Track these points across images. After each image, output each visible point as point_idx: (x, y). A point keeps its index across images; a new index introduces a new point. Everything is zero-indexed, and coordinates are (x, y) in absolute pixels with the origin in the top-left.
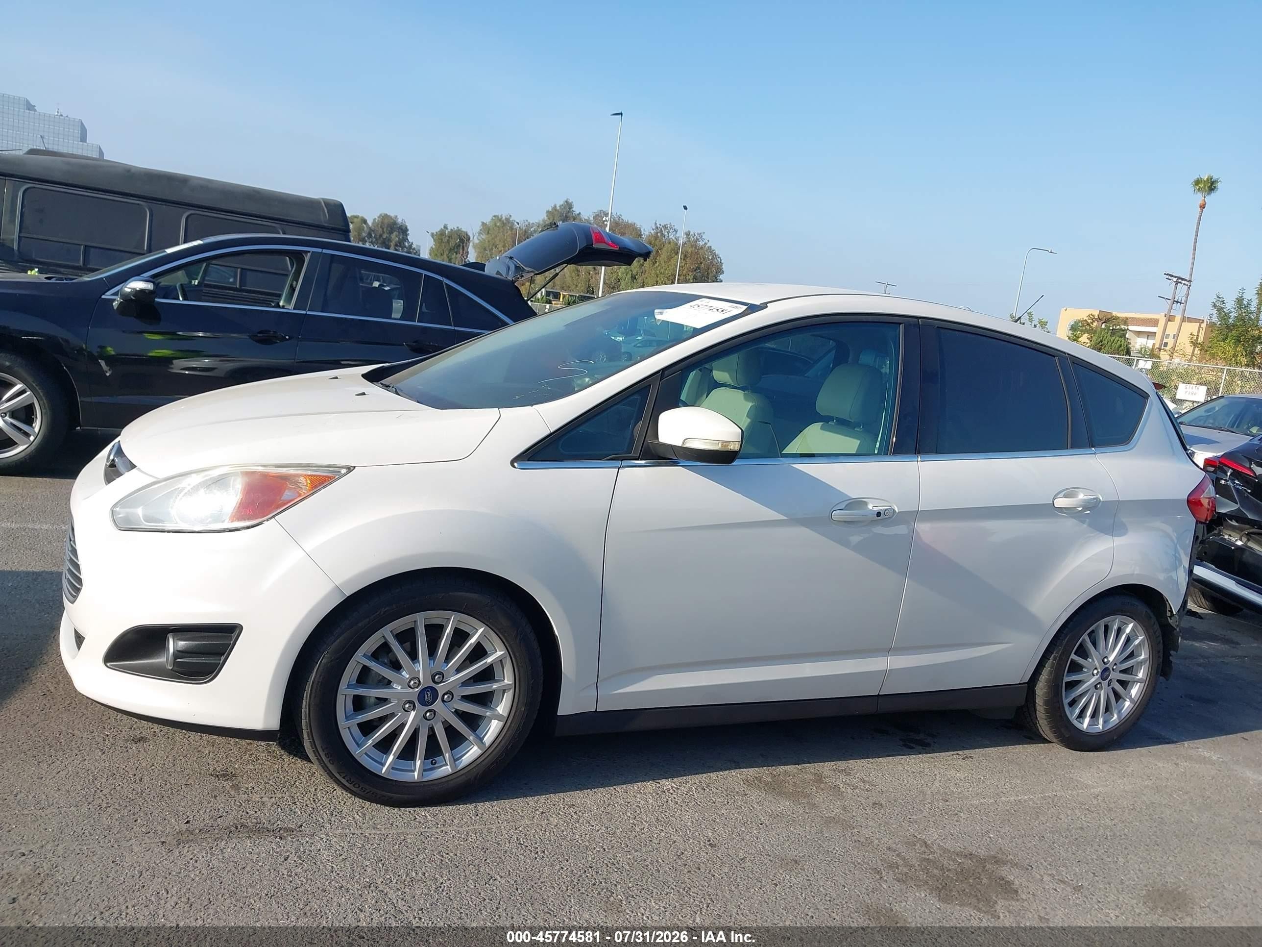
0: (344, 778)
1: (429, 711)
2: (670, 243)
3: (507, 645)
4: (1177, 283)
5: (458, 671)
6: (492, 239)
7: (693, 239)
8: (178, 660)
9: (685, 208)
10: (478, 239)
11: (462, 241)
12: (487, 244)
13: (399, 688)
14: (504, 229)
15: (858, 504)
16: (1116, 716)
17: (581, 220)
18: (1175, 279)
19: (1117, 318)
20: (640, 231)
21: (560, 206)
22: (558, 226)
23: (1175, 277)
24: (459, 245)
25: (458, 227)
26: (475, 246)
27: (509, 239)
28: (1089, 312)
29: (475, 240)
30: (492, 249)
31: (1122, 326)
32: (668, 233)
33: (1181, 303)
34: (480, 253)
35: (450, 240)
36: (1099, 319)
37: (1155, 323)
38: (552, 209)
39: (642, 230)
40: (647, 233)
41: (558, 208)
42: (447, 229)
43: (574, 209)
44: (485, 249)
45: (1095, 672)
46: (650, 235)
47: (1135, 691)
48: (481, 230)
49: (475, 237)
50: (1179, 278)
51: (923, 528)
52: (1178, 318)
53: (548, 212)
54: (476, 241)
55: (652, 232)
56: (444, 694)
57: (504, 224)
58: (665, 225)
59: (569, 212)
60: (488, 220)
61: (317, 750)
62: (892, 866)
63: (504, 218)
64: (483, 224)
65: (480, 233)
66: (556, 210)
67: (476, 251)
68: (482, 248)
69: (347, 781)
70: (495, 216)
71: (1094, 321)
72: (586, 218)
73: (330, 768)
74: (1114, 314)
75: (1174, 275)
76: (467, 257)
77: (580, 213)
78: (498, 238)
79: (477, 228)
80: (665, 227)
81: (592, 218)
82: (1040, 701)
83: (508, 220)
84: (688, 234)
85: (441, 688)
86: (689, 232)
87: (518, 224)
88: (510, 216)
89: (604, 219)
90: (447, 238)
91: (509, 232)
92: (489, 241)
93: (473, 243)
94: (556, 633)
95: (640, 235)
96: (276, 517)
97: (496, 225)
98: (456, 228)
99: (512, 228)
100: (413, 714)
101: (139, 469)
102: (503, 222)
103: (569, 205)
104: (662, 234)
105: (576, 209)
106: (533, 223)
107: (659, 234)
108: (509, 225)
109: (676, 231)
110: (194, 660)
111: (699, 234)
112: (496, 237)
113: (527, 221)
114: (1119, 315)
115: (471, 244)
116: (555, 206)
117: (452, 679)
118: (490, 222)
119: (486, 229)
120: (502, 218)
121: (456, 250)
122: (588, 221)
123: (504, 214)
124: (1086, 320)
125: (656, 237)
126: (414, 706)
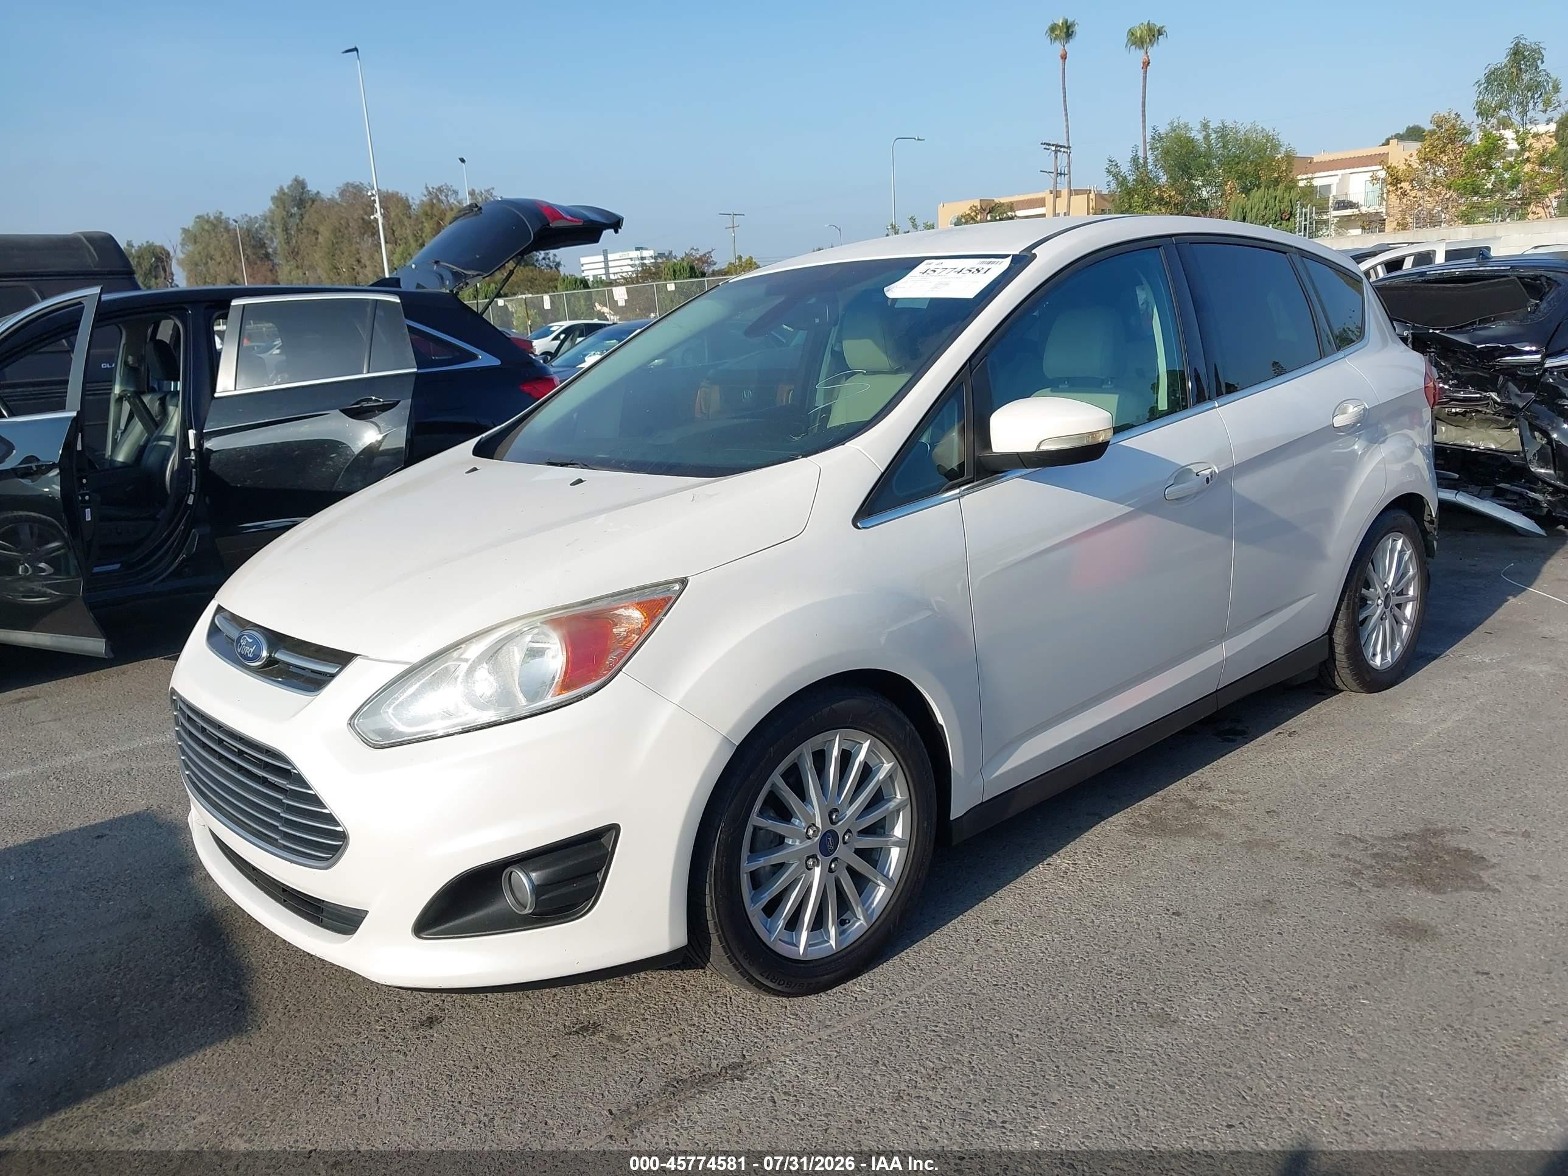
0: (767, 978)
1: (833, 861)
2: (452, 209)
3: (896, 753)
4: (1056, 152)
5: (851, 802)
6: (204, 249)
7: (480, 199)
8: (543, 897)
9: (463, 161)
10: (183, 253)
11: (159, 259)
12: (197, 257)
13: (797, 843)
14: (216, 233)
15: (1182, 474)
16: (1398, 644)
17: (323, 201)
18: (1053, 148)
19: (1001, 205)
20: (407, 199)
21: (288, 188)
22: (481, 208)
23: (1053, 145)
24: (157, 266)
25: (148, 242)
26: (181, 263)
27: (228, 245)
28: (970, 203)
29: (178, 254)
30: (207, 263)
31: (1009, 214)
32: (446, 196)
33: (1065, 175)
34: (191, 270)
35: (141, 261)
36: (983, 210)
37: (1041, 203)
38: (278, 193)
39: (410, 199)
40: (417, 202)
41: (286, 191)
42: (133, 247)
43: (309, 188)
44: (197, 265)
45: (1380, 602)
46: (422, 203)
47: (1409, 610)
48: (183, 239)
49: (178, 251)
50: (1057, 146)
51: (1243, 486)
52: (1065, 192)
53: (273, 198)
54: (181, 256)
55: (424, 199)
56: (845, 834)
57: (215, 226)
58: (439, 188)
59: (302, 193)
60: (190, 224)
61: (734, 955)
62: (1357, 873)
63: (212, 217)
64: (185, 231)
65: (183, 245)
66: (284, 194)
67: (184, 270)
68: (193, 265)
69: (771, 981)
70: (198, 217)
71: (977, 214)
72: (329, 197)
73: (750, 972)
74: (997, 200)
75: (1051, 143)
76: (173, 280)
77: (318, 192)
78: (212, 246)
79: (178, 237)
80: (440, 190)
81: (337, 196)
82: (1339, 649)
83: (218, 219)
84: (472, 193)
85: (840, 828)
86: (474, 191)
87: (236, 222)
88: (221, 213)
89: (369, 194)
90: (136, 260)
91: (226, 236)
92: (200, 253)
93: (178, 260)
94: (940, 720)
95: (409, 207)
96: (623, 670)
97: (203, 229)
98: (145, 244)
99: (227, 229)
100: (817, 871)
101: (366, 657)
102: (212, 223)
103: (300, 184)
104: (439, 200)
105: (312, 187)
106: (256, 217)
107: (434, 201)
108: (223, 225)
109: (456, 192)
110: (564, 890)
111: (488, 191)
112: (208, 245)
113: (246, 215)
114: (1003, 200)
115: (174, 262)
116: (282, 189)
117: (849, 813)
118: (193, 227)
119: (190, 237)
120: (209, 217)
121: (153, 273)
122: (332, 199)
123: (210, 211)
124: (969, 214)
125: (432, 205)
126: (818, 860)
